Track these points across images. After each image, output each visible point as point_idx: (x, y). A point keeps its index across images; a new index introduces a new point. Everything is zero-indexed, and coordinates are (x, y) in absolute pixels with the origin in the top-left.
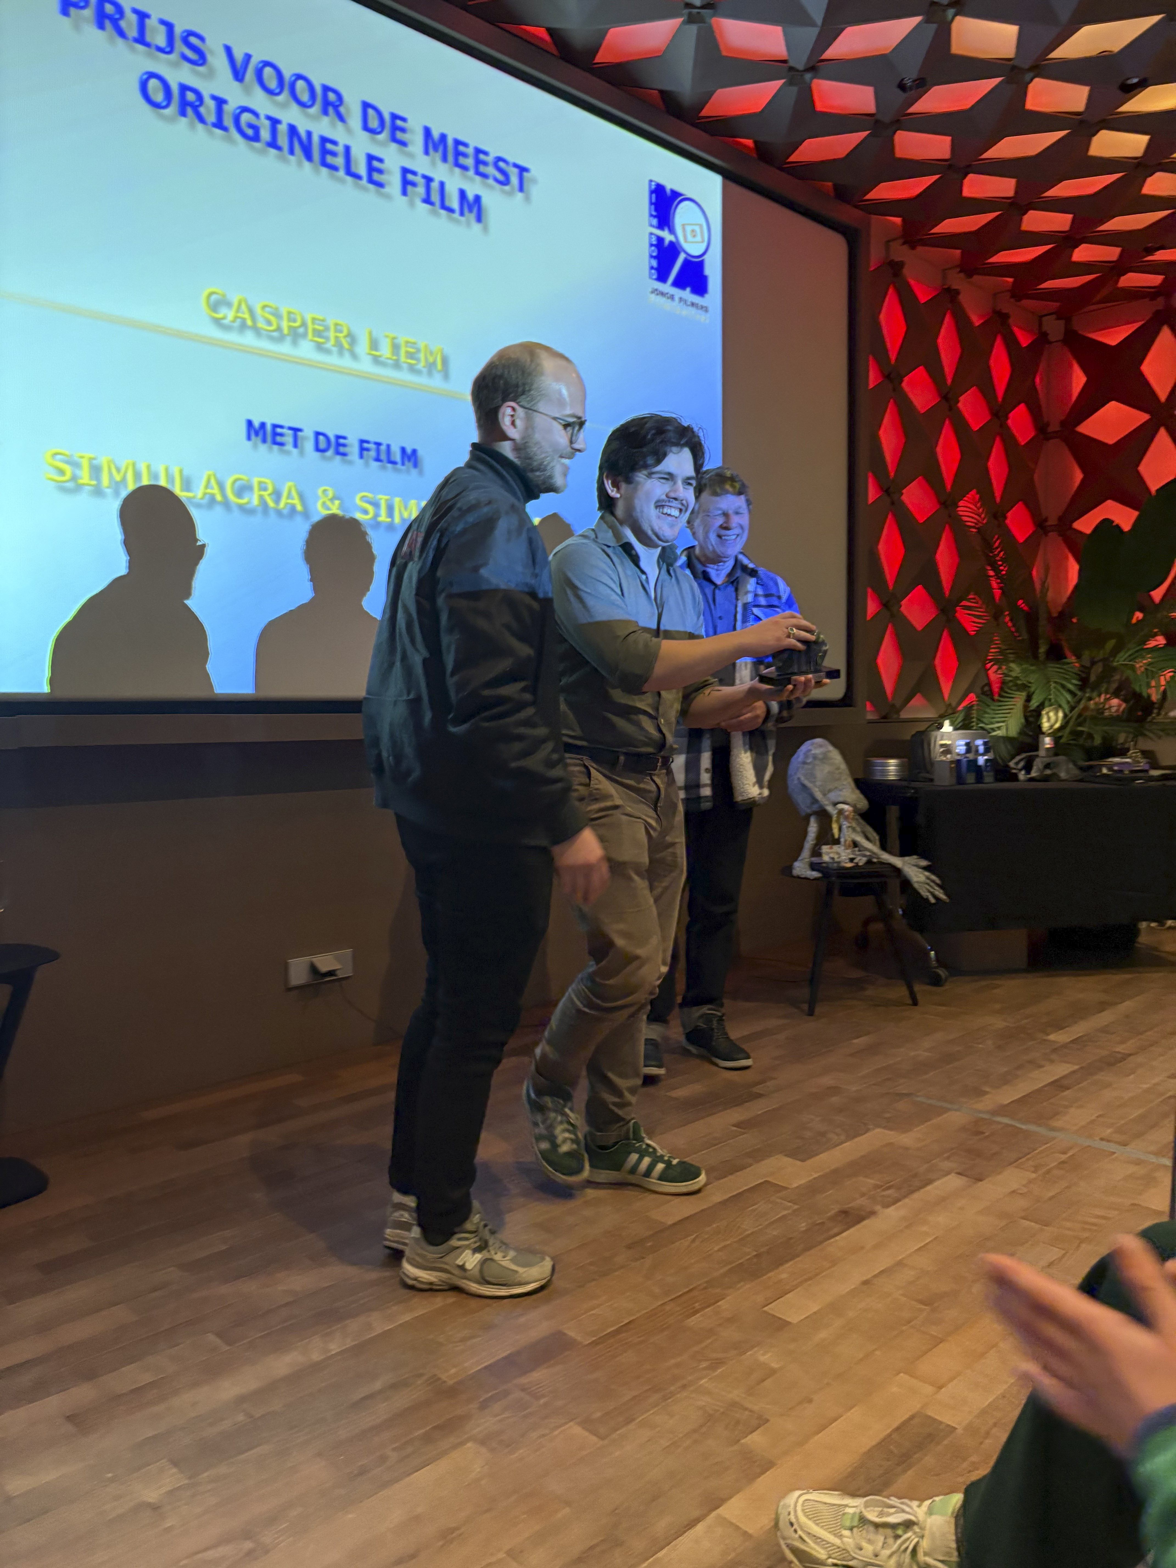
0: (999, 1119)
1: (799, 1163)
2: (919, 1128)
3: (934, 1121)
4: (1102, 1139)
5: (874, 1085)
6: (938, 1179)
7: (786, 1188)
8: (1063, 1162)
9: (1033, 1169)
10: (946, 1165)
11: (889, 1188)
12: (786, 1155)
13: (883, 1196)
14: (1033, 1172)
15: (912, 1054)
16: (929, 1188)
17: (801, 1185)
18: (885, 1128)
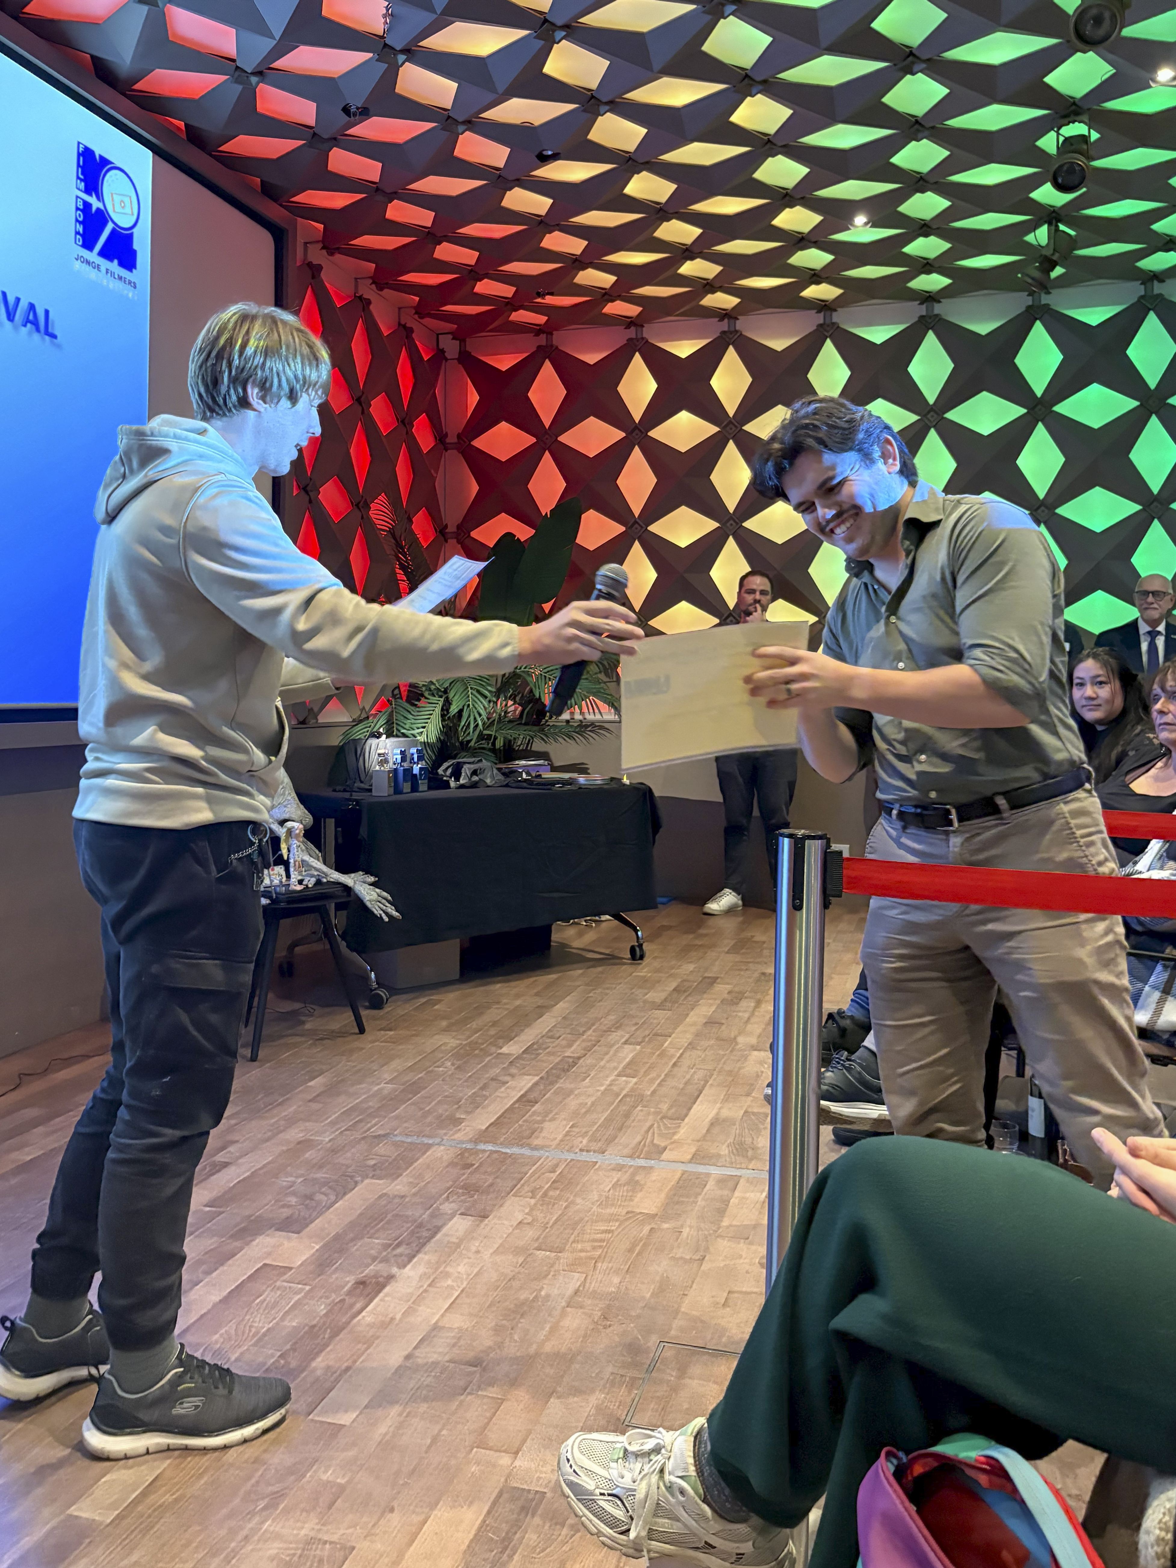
0: (482, 1147)
1: (296, 1235)
2: (408, 1171)
3: (420, 1161)
4: (581, 1150)
5: (346, 1130)
6: (444, 1224)
7: (291, 1269)
8: (554, 1182)
9: (530, 1194)
10: (447, 1208)
11: (398, 1245)
12: (278, 1230)
13: (395, 1256)
14: (531, 1198)
15: (376, 1088)
16: (438, 1236)
17: (305, 1261)
18: (373, 1177)
